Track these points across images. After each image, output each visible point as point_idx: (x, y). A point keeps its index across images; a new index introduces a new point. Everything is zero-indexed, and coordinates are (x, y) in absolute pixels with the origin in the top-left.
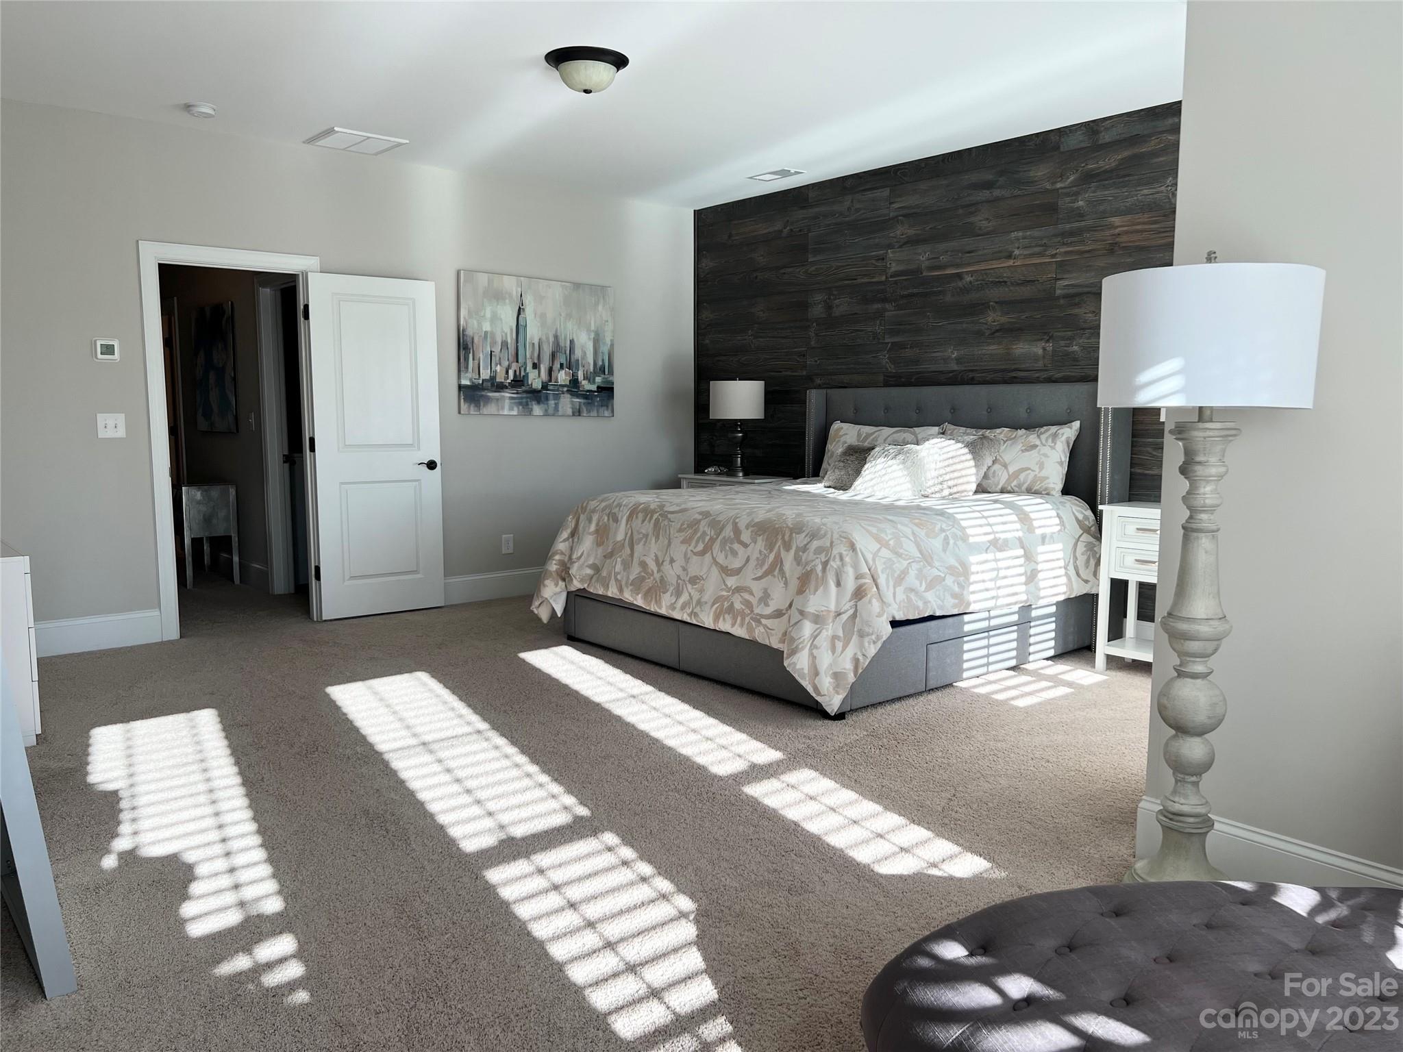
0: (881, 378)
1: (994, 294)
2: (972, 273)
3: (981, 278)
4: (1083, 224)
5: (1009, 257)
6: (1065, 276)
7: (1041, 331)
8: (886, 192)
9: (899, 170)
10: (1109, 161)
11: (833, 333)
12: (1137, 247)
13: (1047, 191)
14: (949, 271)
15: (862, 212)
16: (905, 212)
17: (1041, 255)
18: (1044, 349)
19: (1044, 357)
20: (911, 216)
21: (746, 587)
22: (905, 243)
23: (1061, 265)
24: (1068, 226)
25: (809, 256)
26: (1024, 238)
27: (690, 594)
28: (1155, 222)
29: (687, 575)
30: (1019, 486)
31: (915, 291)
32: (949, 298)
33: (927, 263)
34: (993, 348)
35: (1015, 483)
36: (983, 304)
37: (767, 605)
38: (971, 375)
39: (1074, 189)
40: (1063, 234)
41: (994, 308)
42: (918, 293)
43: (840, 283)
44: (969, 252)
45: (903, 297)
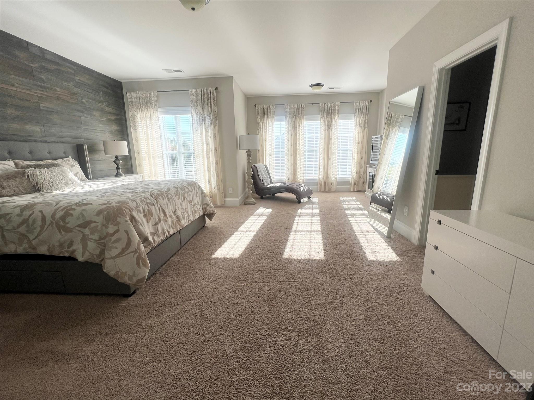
1: (9, 100)
4: (45, 85)
5: (13, 86)
6: (43, 103)
12: (66, 100)
13: (26, 65)
17: (29, 90)
18: (40, 129)
19: (41, 132)
23: (40, 97)
24: (39, 83)
26: (19, 80)
34: (15, 126)
38: (4, 136)
39: (39, 70)
40: (38, 86)
41: (9, 107)
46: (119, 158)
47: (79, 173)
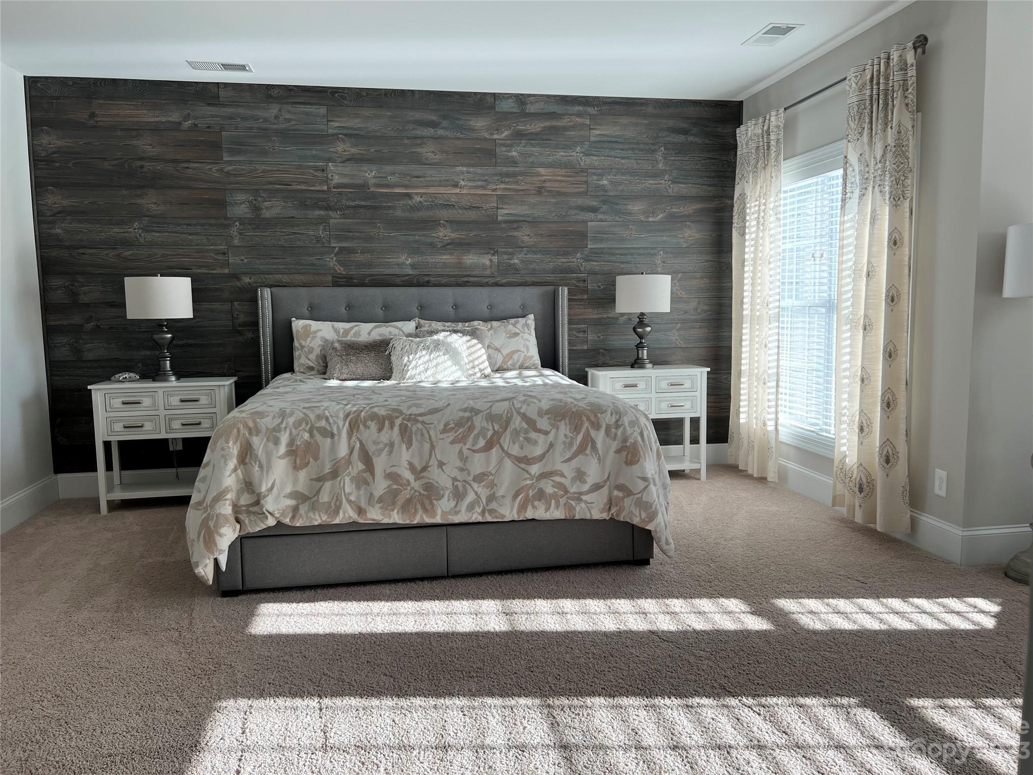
0: (330, 278)
1: (445, 214)
2: (422, 195)
3: (430, 199)
4: (517, 169)
5: (456, 185)
6: (504, 207)
7: (488, 247)
8: (323, 110)
9: (337, 92)
10: (535, 127)
11: (264, 234)
12: (558, 192)
13: (486, 139)
14: (397, 190)
15: (293, 123)
16: (345, 131)
17: (483, 187)
18: (491, 261)
19: (491, 267)
20: (352, 136)
21: (556, 471)
22: (348, 160)
23: (500, 197)
24: (505, 169)
25: (224, 155)
26: (468, 172)
27: (476, 493)
28: (570, 176)
29: (469, 474)
30: (513, 365)
31: (362, 203)
32: (399, 213)
33: (373, 181)
34: (445, 258)
35: (510, 362)
36: (435, 221)
37: (585, 482)
38: (426, 279)
39: (509, 142)
40: (501, 174)
41: (444, 226)
42: (366, 206)
43: (270, 187)
44: (417, 177)
45: (348, 207)
46: (646, 321)
47: (520, 351)
